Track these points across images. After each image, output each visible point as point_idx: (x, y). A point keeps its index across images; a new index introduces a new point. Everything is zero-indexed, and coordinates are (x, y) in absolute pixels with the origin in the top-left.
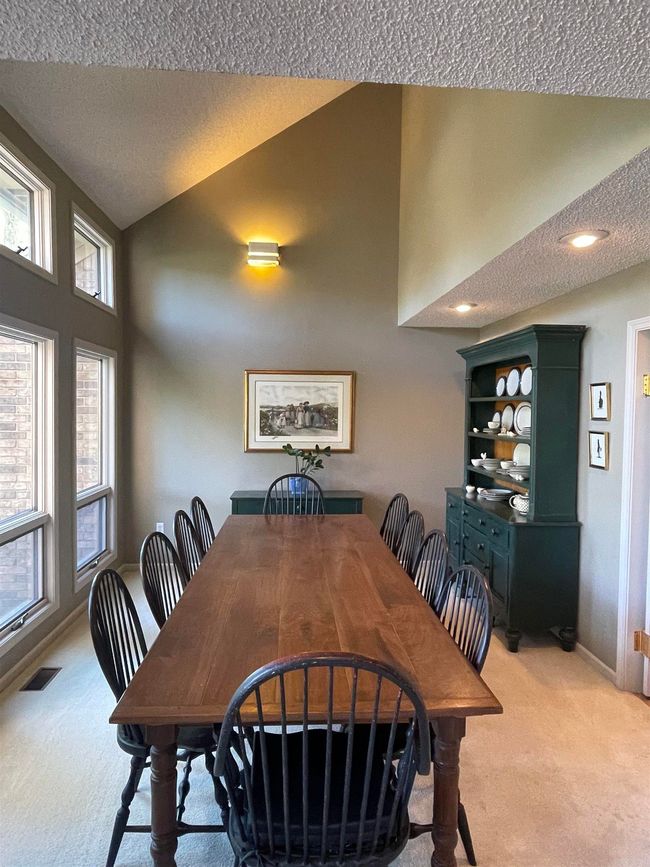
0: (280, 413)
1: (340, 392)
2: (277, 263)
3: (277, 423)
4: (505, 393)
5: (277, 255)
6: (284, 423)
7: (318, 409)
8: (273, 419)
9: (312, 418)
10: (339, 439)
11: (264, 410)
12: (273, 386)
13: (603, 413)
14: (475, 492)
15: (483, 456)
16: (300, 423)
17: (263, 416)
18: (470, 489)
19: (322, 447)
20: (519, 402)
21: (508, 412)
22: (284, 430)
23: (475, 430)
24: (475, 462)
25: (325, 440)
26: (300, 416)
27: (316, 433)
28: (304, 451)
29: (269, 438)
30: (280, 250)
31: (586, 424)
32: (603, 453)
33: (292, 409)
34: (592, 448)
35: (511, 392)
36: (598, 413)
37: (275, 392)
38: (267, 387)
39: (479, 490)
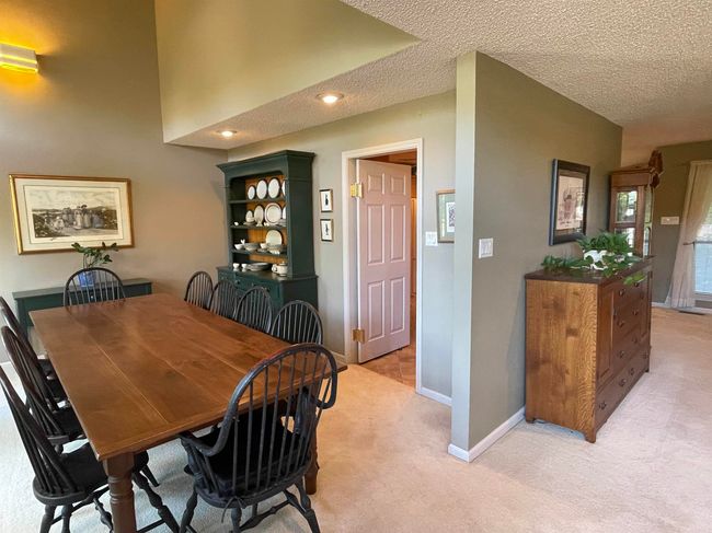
0: (57, 215)
1: (117, 196)
2: (36, 70)
3: (54, 225)
4: (256, 196)
5: (36, 62)
6: (62, 224)
7: (98, 212)
8: (48, 222)
9: (92, 220)
10: (121, 236)
11: (38, 213)
12: (46, 192)
13: (328, 208)
14: (240, 267)
15: (243, 242)
16: (79, 224)
17: (37, 219)
18: (236, 265)
19: (108, 244)
20: (267, 203)
21: (259, 211)
22: (63, 232)
23: (236, 224)
24: (238, 246)
25: (108, 238)
26: (78, 218)
27: (97, 233)
28: (92, 249)
29: (48, 240)
30: (38, 58)
31: (317, 216)
32: (330, 232)
33: (69, 212)
34: (323, 230)
35: (261, 195)
36: (325, 208)
37: (48, 197)
38: (38, 191)
39: (244, 265)
